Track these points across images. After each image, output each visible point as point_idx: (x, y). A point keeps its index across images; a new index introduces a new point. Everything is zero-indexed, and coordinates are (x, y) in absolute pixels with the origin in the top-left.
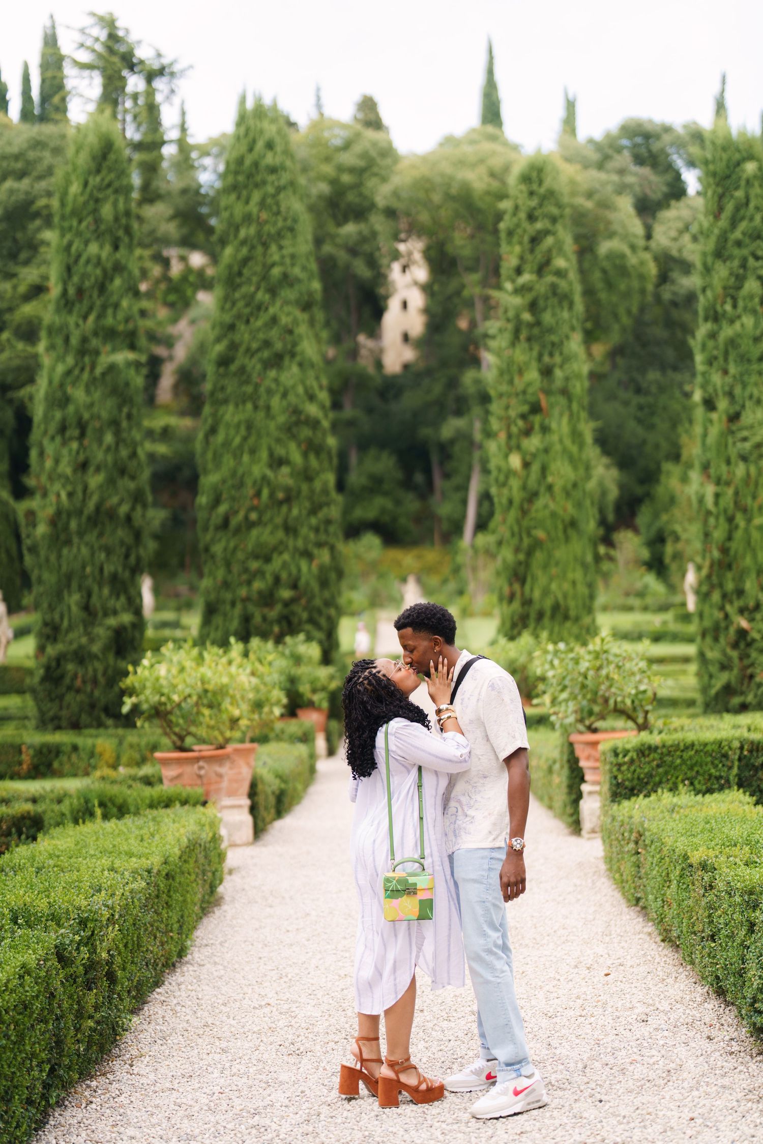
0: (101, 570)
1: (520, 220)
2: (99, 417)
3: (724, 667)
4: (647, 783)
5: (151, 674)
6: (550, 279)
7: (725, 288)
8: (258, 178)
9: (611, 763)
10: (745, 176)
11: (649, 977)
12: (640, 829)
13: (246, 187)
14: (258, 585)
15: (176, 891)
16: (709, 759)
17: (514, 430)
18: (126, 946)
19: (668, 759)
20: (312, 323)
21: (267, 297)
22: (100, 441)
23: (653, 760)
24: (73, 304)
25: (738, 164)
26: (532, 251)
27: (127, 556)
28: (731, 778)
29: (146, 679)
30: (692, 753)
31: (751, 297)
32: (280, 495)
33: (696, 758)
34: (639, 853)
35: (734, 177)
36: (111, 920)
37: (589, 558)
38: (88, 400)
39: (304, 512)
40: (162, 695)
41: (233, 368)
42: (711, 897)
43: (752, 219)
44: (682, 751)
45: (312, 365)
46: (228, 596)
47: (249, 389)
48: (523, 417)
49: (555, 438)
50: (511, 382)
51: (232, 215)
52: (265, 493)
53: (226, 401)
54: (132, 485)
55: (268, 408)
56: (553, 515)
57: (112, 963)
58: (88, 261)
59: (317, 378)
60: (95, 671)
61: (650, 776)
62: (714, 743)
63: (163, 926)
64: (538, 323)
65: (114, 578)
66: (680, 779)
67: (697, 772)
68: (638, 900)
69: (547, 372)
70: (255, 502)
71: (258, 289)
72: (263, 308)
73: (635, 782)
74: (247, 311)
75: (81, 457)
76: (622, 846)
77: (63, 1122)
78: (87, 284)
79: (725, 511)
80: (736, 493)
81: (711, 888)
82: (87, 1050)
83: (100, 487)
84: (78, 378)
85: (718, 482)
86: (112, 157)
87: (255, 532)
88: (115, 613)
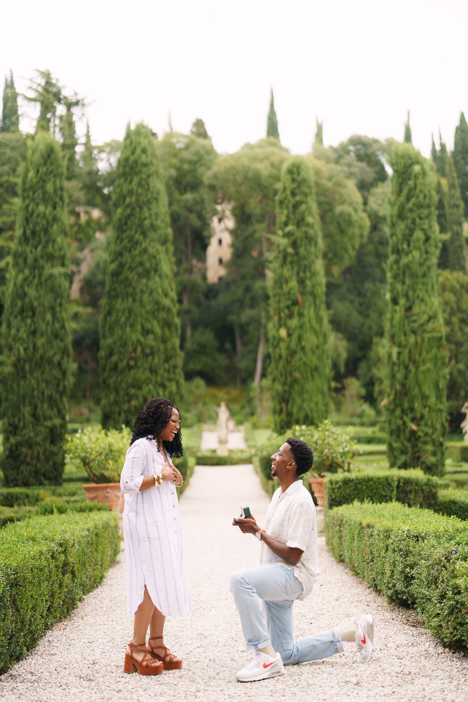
0: (43, 393)
1: (287, 195)
2: (43, 305)
3: (403, 452)
4: (348, 499)
5: (80, 441)
6: (304, 229)
7: (403, 235)
8: (137, 170)
9: (329, 488)
10: (413, 173)
11: (343, 587)
12: (342, 518)
13: (130, 174)
14: (134, 403)
15: (100, 545)
16: (381, 486)
17: (283, 315)
18: (79, 560)
19: (359, 486)
20: (167, 252)
21: (141, 237)
22: (44, 320)
23: (352, 486)
24: (29, 240)
25: (410, 166)
26: (294, 212)
27: (58, 386)
28: (393, 496)
29: (78, 444)
30: (372, 483)
31: (418, 240)
32: (148, 351)
33: (374, 486)
34: (341, 530)
35: (408, 173)
36: (73, 545)
37: (326, 389)
38: (37, 295)
39: (161, 361)
40: (87, 453)
41: (121, 277)
42: (371, 540)
43: (418, 197)
44: (367, 482)
45: (167, 277)
46: (117, 409)
47: (130, 290)
48: (288, 307)
49: (306, 320)
50: (281, 287)
51: (121, 190)
52: (139, 349)
53: (117, 297)
54: (62, 345)
55: (141, 301)
56: (305, 364)
57: (73, 567)
58: (38, 216)
59: (170, 284)
60: (38, 452)
61: (350, 495)
62: (383, 478)
63: (94, 560)
64: (297, 254)
65: (51, 398)
66: (365, 497)
67: (375, 493)
68: (341, 556)
69: (302, 282)
70: (133, 355)
71: (136, 232)
72: (139, 244)
73: (342, 498)
74: (129, 245)
75: (33, 328)
76: (333, 529)
77: (53, 634)
78: (37, 228)
79: (404, 362)
80: (410, 352)
81: (372, 536)
82: (63, 605)
83: (43, 345)
84: (31, 282)
85: (400, 346)
86: (53, 157)
87: (133, 372)
88: (51, 418)
